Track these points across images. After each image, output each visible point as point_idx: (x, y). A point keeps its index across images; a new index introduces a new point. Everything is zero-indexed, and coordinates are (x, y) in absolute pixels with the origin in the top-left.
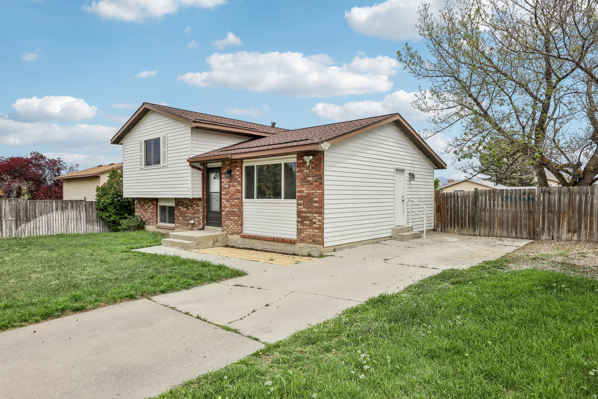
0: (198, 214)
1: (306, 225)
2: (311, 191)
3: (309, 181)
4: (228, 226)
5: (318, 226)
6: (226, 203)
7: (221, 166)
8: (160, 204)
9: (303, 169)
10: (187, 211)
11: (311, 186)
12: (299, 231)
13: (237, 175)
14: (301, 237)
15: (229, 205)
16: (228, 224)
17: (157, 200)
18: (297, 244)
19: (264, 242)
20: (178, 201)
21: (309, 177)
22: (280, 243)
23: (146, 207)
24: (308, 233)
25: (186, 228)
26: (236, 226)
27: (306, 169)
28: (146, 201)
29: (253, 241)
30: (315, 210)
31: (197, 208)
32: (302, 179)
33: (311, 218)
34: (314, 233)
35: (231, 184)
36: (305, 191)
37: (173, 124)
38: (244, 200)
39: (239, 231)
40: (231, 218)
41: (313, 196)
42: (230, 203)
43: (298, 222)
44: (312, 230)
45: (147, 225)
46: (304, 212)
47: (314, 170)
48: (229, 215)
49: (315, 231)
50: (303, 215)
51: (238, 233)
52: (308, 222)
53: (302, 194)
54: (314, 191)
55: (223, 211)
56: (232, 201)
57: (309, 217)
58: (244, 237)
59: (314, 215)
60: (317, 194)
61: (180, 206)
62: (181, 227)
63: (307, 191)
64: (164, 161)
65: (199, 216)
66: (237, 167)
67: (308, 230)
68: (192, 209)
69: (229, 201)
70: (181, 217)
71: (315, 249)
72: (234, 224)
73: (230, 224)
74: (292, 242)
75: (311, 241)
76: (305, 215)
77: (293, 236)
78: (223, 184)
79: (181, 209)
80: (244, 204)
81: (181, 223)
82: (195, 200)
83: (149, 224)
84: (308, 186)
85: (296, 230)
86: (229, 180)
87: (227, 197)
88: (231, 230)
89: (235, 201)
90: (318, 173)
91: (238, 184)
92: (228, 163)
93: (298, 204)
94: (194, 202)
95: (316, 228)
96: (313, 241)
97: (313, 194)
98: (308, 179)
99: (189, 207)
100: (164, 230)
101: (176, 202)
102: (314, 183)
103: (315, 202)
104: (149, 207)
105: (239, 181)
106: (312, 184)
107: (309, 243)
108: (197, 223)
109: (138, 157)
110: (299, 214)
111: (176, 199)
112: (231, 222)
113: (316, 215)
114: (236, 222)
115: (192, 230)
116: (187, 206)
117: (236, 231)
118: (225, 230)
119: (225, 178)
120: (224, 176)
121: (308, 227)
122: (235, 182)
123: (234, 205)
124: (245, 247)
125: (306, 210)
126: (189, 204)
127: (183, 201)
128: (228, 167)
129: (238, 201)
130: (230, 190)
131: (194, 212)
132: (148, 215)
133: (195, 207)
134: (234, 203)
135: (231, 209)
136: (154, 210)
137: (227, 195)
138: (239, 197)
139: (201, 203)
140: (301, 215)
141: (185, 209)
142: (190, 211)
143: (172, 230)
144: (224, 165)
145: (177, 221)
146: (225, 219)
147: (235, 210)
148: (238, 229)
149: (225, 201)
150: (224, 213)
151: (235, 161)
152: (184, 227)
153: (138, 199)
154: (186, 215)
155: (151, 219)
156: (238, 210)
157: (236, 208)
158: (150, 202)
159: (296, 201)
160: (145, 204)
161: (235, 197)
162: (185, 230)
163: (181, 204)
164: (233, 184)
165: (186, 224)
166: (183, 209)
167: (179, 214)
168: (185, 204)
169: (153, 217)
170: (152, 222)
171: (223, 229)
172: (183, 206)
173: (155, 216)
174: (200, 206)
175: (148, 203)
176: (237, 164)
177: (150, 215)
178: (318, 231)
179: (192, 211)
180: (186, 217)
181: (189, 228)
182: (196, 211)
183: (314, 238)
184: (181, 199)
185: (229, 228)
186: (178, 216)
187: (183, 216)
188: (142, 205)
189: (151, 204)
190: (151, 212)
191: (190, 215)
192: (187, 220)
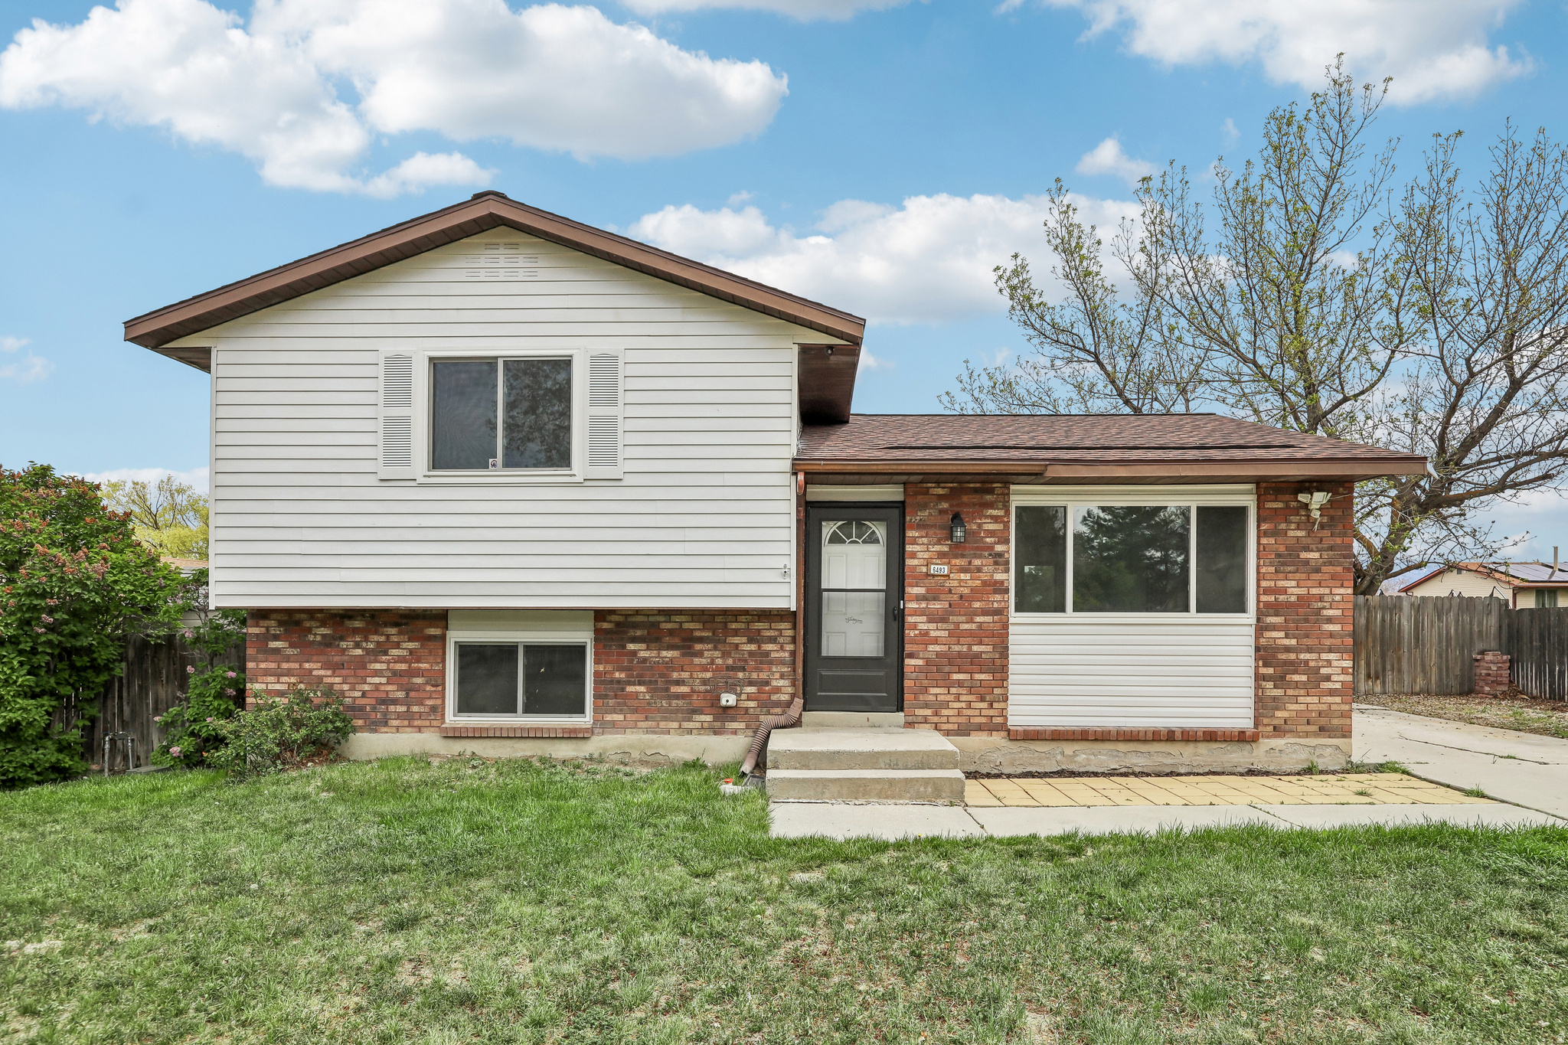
0: (759, 670)
1: (1297, 685)
2: (1314, 591)
3: (1307, 562)
4: (938, 707)
5: (1338, 686)
6: (932, 626)
7: (900, 498)
8: (462, 635)
9: (1283, 526)
10: (687, 660)
11: (1318, 576)
12: (1262, 705)
13: (992, 533)
14: (1275, 722)
15: (945, 634)
16: (941, 698)
18: (1261, 740)
19: (1123, 747)
20: (618, 624)
21: (1307, 549)
22: (1191, 745)
23: (359, 652)
24: (1303, 707)
25: (675, 725)
26: (984, 705)
27: (1298, 529)
28: (358, 624)
29: (1069, 748)
30: (1328, 642)
31: (753, 647)
32: (1279, 556)
33: (1312, 664)
34: (1324, 707)
35: (957, 562)
36: (1290, 591)
38: (1014, 617)
39: (999, 720)
40: (955, 676)
41: (1320, 604)
42: (952, 627)
43: (1259, 678)
44: (1316, 699)
45: (356, 729)
46: (1288, 649)
47: (1326, 533)
48: (947, 669)
49: (1330, 699)
50: (1282, 656)
51: (990, 728)
52: (1304, 678)
53: (1281, 598)
54: (1322, 591)
55: (911, 656)
56: (962, 619)
57: (1306, 662)
59: (1324, 656)
60: (1338, 598)
61: (634, 640)
62: (642, 724)
63: (1303, 591)
65: (763, 676)
66: (991, 505)
67: (1301, 699)
68: (717, 654)
69: (944, 620)
70: (640, 684)
71: (1329, 750)
72: (971, 698)
73: (950, 698)
74: (1241, 738)
75: (1314, 728)
76: (1292, 656)
77: (1241, 718)
78: (909, 562)
79: (642, 654)
80: (1011, 629)
81: (636, 711)
82: (743, 618)
83: (374, 726)
84: (1303, 576)
85: (1251, 703)
86: (946, 549)
87: (937, 605)
88: (953, 720)
89: (978, 619)
90: (1339, 541)
91: (996, 563)
92: (940, 491)
93: (1261, 628)
94: (734, 626)
95: (1332, 693)
96: (1322, 729)
97: (1321, 598)
98: (1304, 555)
99: (698, 647)
100: (508, 742)
101: (605, 625)
102: (1326, 569)
103: (1330, 620)
104: (382, 650)
105: (1000, 555)
106: (1318, 571)
107: (1307, 735)
108: (752, 704)
109: (370, 425)
110: (1264, 654)
111: (600, 613)
112: (953, 690)
113: (1332, 656)
114: (982, 690)
116: (686, 643)
117: (983, 720)
118: (920, 719)
119: (925, 540)
120: (917, 535)
121: (1302, 692)
122: (980, 557)
123: (970, 633)
124: (1033, 769)
125: (1293, 642)
126: (697, 634)
127: (659, 622)
128: (945, 505)
129: (988, 619)
130: (956, 583)
131: (730, 661)
132: (366, 687)
133: (737, 645)
134: (974, 626)
135: (956, 648)
136: (418, 662)
137: (935, 599)
138: (996, 605)
139: (780, 630)
140: (1275, 657)
141: (668, 654)
142: (704, 661)
143: (574, 741)
144: (919, 497)
145: (611, 702)
146: (925, 683)
147: (975, 648)
148: (991, 712)
149: (924, 619)
150: (920, 662)
151: (978, 485)
152: (662, 724)
153: (274, 616)
154: (675, 675)
155: (395, 702)
156: (989, 648)
157: (980, 643)
158: (393, 631)
159: (1250, 617)
160: (342, 639)
161: (977, 605)
162: (667, 737)
163: (639, 633)
164: (970, 562)
165: (677, 711)
166: (654, 653)
167: (623, 675)
168: (671, 632)
169: (408, 691)
170: (409, 716)
171: (910, 719)
172: (658, 640)
173: (428, 688)
174: (773, 640)
175: (376, 633)
176: (988, 497)
177: (388, 683)
178: (1338, 699)
179: (719, 661)
180: (679, 682)
181: (698, 725)
182: (746, 661)
183: (1323, 721)
184: (638, 612)
185: (945, 712)
186: (619, 681)
187: (656, 681)
188: (320, 643)
189: (395, 639)
190: (395, 673)
191: (709, 675)
192: (683, 696)
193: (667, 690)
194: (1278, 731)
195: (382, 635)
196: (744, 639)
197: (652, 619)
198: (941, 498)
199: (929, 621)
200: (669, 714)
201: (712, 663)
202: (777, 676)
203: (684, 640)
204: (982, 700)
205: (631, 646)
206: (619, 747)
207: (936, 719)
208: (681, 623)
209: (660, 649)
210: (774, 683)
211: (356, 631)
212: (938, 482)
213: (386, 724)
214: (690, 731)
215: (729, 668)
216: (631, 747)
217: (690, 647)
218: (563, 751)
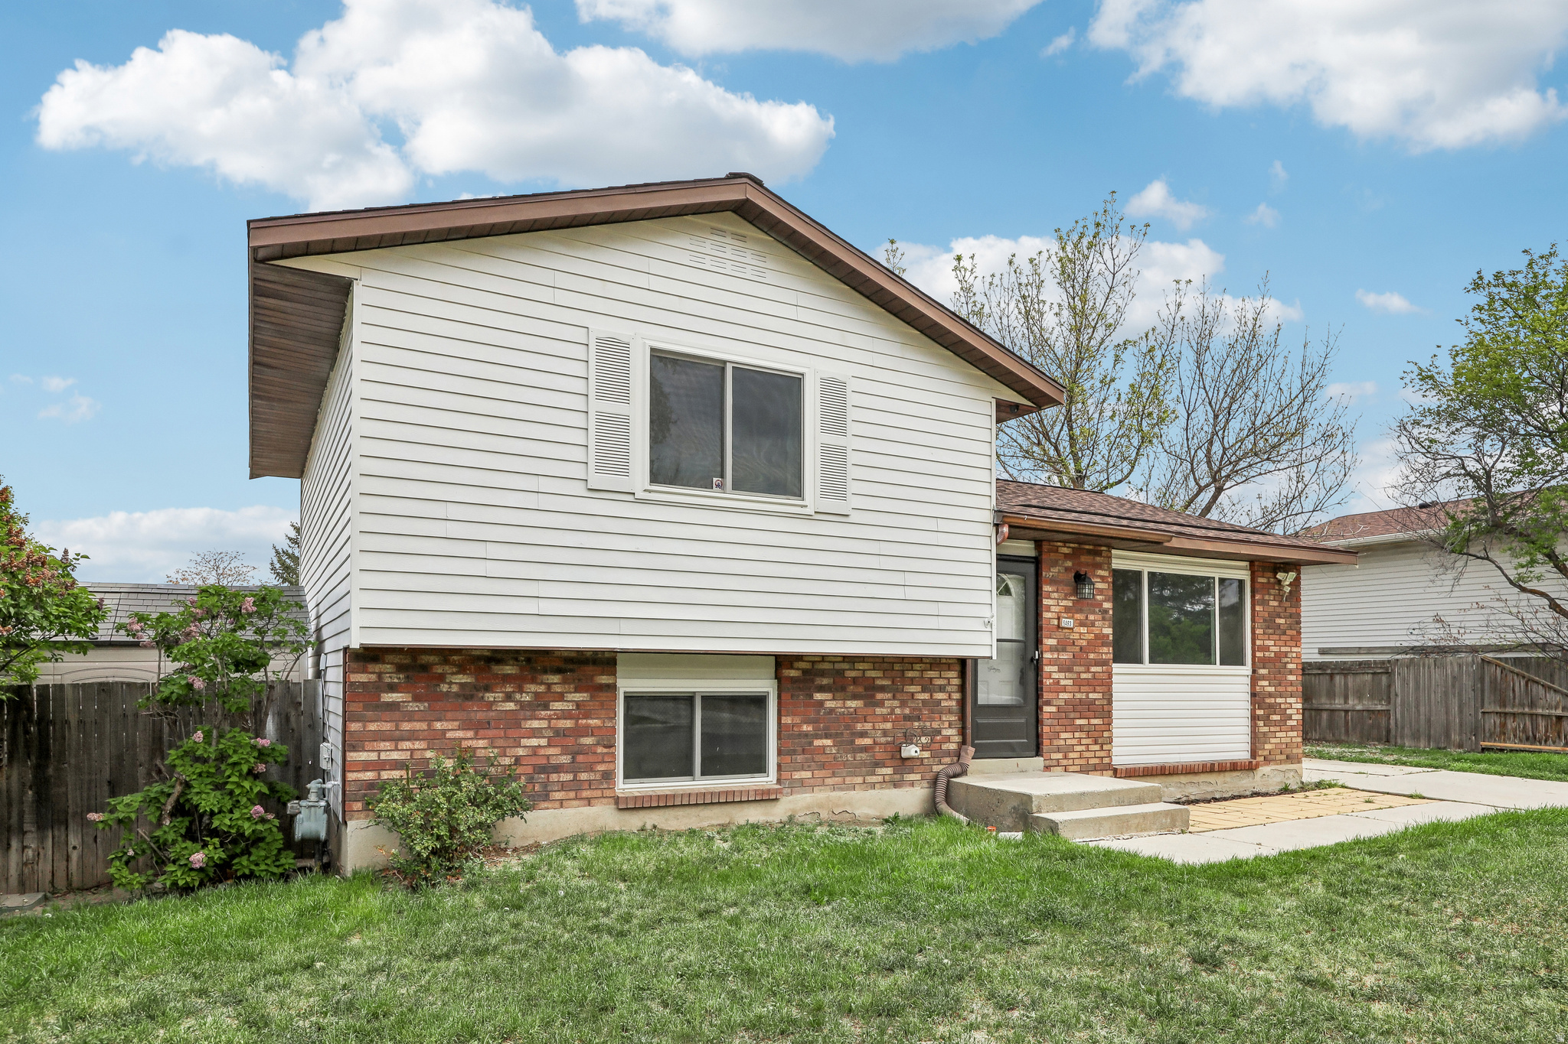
0: (931, 719)
1: (1275, 723)
2: (1283, 649)
3: (1279, 626)
4: (1066, 750)
5: (1295, 723)
6: (1062, 675)
7: (1035, 554)
8: (628, 684)
9: (1267, 597)
10: (869, 710)
11: (1284, 638)
12: (1256, 739)
13: (1100, 592)
14: (1262, 753)
15: (1070, 682)
16: (1069, 742)
17: (606, 661)
18: (1256, 768)
19: (1184, 779)
20: (805, 672)
21: (1279, 616)
22: (1222, 775)
23: (511, 706)
24: (1278, 740)
25: (860, 780)
26: (1097, 747)
27: (1274, 600)
28: (509, 670)
30: (1290, 689)
31: (926, 696)
32: (1262, 620)
33: (1283, 706)
34: (1289, 740)
35: (1078, 616)
36: (1271, 648)
39: (1106, 760)
40: (1078, 722)
41: (1286, 660)
42: (1075, 676)
43: (1254, 718)
44: (1285, 734)
46: (1270, 695)
47: (1289, 604)
48: (1072, 715)
49: (1291, 734)
50: (1268, 701)
51: (1102, 767)
52: (1278, 717)
53: (1267, 654)
54: (1287, 649)
55: (1048, 703)
56: (1082, 669)
57: (1280, 704)
58: (1131, 773)
59: (1289, 700)
60: (1294, 655)
61: (822, 689)
62: (829, 781)
63: (1277, 649)
65: (935, 725)
66: (1100, 566)
67: (1277, 734)
68: (896, 703)
69: (1070, 670)
70: (827, 737)
71: (1292, 773)
72: (1089, 741)
73: (1075, 742)
75: (1284, 757)
76: (1273, 700)
77: (1242, 753)
78: (1046, 615)
79: (829, 704)
80: (1115, 679)
81: (823, 766)
82: (917, 667)
83: (534, 799)
84: (1277, 637)
85: (1249, 738)
86: (1070, 604)
87: (1064, 656)
88: (1077, 762)
89: (1093, 669)
90: (1293, 610)
91: (1104, 619)
92: (1066, 550)
93: (1255, 679)
94: (910, 674)
95: (1292, 728)
96: (1288, 757)
97: (1286, 654)
98: (1277, 621)
99: (879, 696)
100: (693, 811)
101: (789, 673)
102: (1288, 632)
103: (1290, 672)
104: (542, 702)
105: (1104, 611)
106: (1284, 633)
107: (1281, 762)
108: (926, 754)
110: (1256, 699)
111: (782, 662)
112: (1077, 735)
113: (1292, 700)
114: (1096, 734)
115: (896, 785)
116: (869, 692)
117: (1097, 761)
118: (1055, 763)
119: (1055, 595)
120: (1050, 589)
121: (1278, 729)
122: (1094, 613)
123: (1088, 683)
125: (1273, 689)
126: (879, 682)
127: (844, 670)
128: (1069, 564)
129: (1099, 669)
130: (1077, 636)
131: (907, 711)
132: (521, 752)
133: (913, 694)
134: (1089, 676)
135: (1078, 696)
136: (586, 717)
137: (1064, 650)
138: (1104, 657)
139: (948, 679)
140: (1261, 701)
141: (852, 704)
142: (884, 711)
143: (763, 804)
144: (1052, 554)
145: (800, 758)
146: (1058, 728)
147: (1091, 696)
148: (1102, 754)
149: (1055, 668)
150: (1054, 709)
151: (1091, 547)
152: (848, 780)
153: (389, 657)
154: (859, 726)
155: (558, 769)
156: (1099, 696)
157: (1095, 692)
158: (555, 678)
159: (1246, 670)
160: (487, 689)
161: (1092, 656)
162: (852, 793)
163: (825, 681)
164: (1087, 617)
165: (863, 764)
166: (839, 704)
167: (810, 728)
168: (855, 680)
169: (574, 755)
170: (576, 786)
171: (1048, 763)
172: (843, 689)
173: (600, 750)
174: (942, 689)
175: (533, 681)
176: (1098, 559)
177: (549, 745)
178: (1295, 734)
179: (898, 711)
180: (863, 734)
181: (880, 779)
182: (920, 710)
183: (1288, 751)
184: (823, 658)
185: (1071, 755)
186: (806, 735)
187: (842, 734)
188: (457, 695)
189: (558, 689)
190: (559, 733)
191: (889, 726)
192: (865, 749)
193: (852, 742)
194: (1267, 760)
195: (542, 683)
196: (919, 688)
197: (837, 666)
198: (1066, 556)
199: (1060, 671)
200: (855, 769)
201: (892, 712)
202: (946, 725)
203: (866, 689)
204: (1096, 743)
205: (818, 696)
206: (808, 808)
207: (1065, 762)
208: (864, 670)
209: (844, 700)
210: (944, 732)
211: (507, 679)
212: (1065, 542)
213: (546, 797)
214: (873, 786)
215: (906, 718)
216: (820, 806)
217: (873, 696)
218: (754, 814)
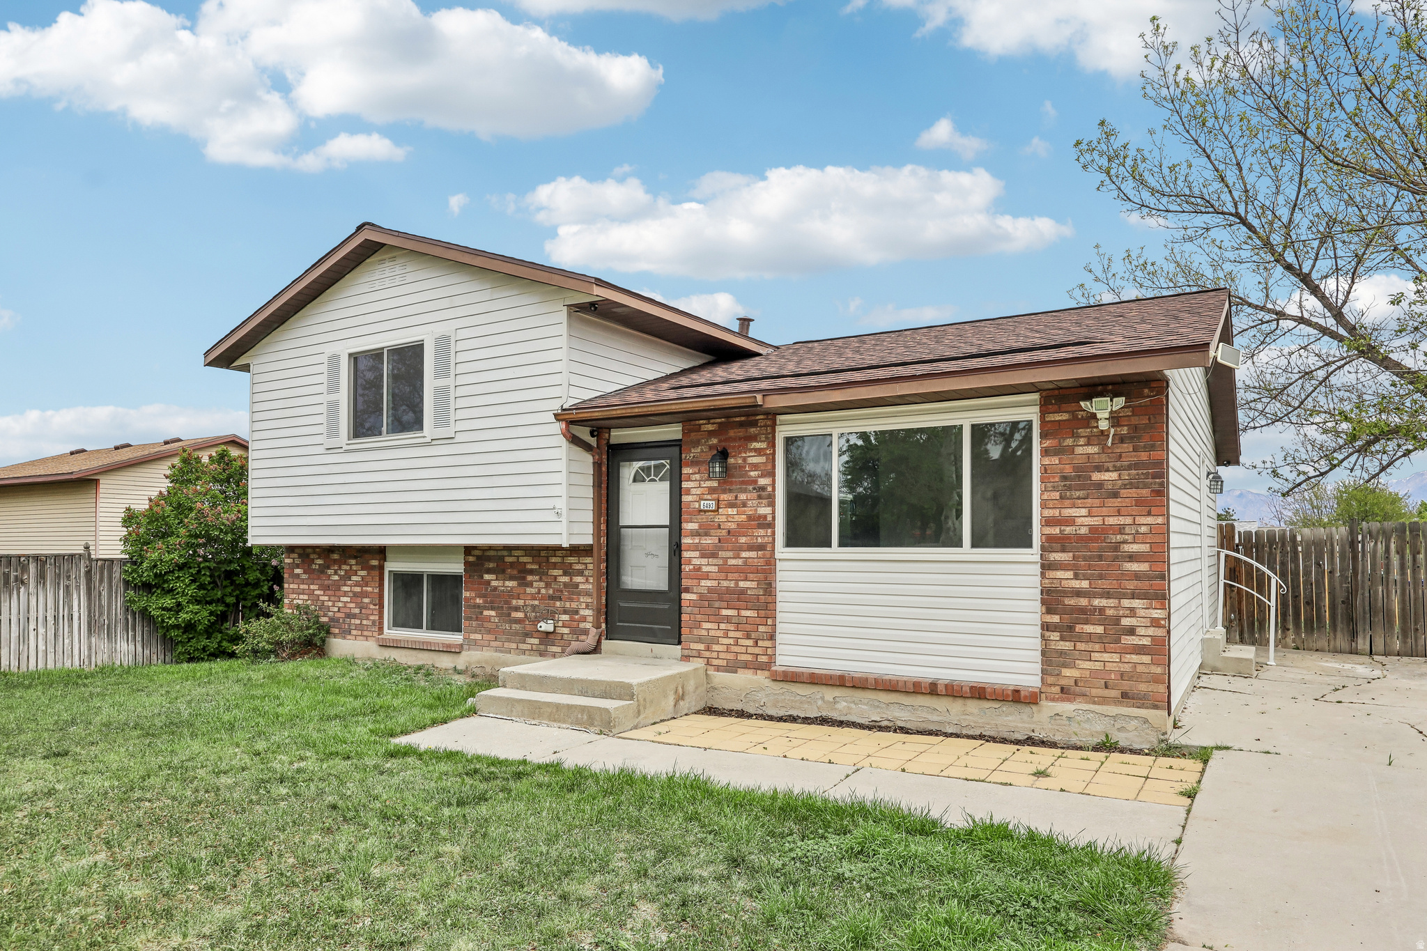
0: (571, 600)
1: (1090, 638)
2: (1111, 521)
3: (1100, 485)
4: (710, 642)
5: (1146, 641)
6: (704, 561)
7: (679, 436)
8: (392, 566)
9: (1069, 442)
10: (521, 590)
11: (1116, 502)
12: (1051, 660)
13: (755, 467)
14: (1063, 682)
15: (715, 569)
16: (712, 633)
17: (381, 552)
18: (1044, 703)
19: (884, 697)
20: (478, 557)
21: (1099, 469)
22: (960, 702)
23: (336, 578)
24: (1098, 666)
25: (514, 646)
26: (750, 642)
27: (1088, 444)
28: (336, 556)
29: (829, 694)
30: (1131, 585)
31: (566, 579)
32: (1064, 478)
33: (1110, 612)
34: (1127, 668)
35: (724, 497)
36: (1079, 521)
37: (486, 295)
38: (781, 551)
39: (764, 659)
40: (725, 612)
41: (1119, 538)
42: (721, 562)
43: (1046, 627)
44: (1116, 657)
45: (335, 636)
46: (1078, 593)
47: (1127, 447)
48: (717, 604)
49: (1135, 658)
50: (1068, 601)
51: (756, 666)
52: (1099, 630)
53: (1068, 530)
54: (1126, 520)
55: (687, 590)
56: (730, 554)
57: (1102, 610)
58: (791, 678)
59: (1126, 603)
60: (1143, 529)
61: (489, 571)
62: (493, 644)
63: (1096, 521)
64: (442, 420)
65: (574, 605)
66: (754, 438)
67: (1095, 656)
68: (542, 584)
69: (714, 556)
70: (492, 609)
71: (1134, 723)
72: (739, 634)
73: (720, 633)
74: (1016, 697)
75: (1115, 693)
76: (1083, 602)
77: (1028, 675)
78: (685, 498)
79: (494, 583)
80: (779, 565)
81: (489, 632)
82: (561, 553)
83: (345, 633)
84: (1097, 502)
85: (1037, 656)
86: (715, 484)
87: (708, 541)
88: (722, 655)
89: (744, 554)
90: (1144, 456)
91: (760, 497)
92: (710, 427)
93: (1046, 567)
94: (553, 560)
95: (1140, 650)
96: (1125, 695)
97: (1121, 529)
98: (1096, 476)
99: (530, 578)
100: (414, 652)
101: (471, 559)
102: (1124, 492)
103: (1132, 558)
104: (347, 577)
105: (763, 488)
106: (1115, 495)
107: (1104, 701)
108: (566, 631)
109: (323, 409)
110: (1051, 599)
111: (468, 550)
112: (723, 626)
113: (1136, 603)
114: (748, 627)
115: (542, 654)
116: (521, 574)
117: (749, 658)
118: (695, 653)
119: (697, 477)
120: (691, 471)
121: (1097, 647)
122: (745, 491)
123: (737, 569)
124: (795, 713)
125: (1085, 584)
126: (529, 566)
127: (504, 556)
128: (714, 441)
129: (753, 554)
130: (723, 519)
131: (551, 592)
132: (340, 604)
133: (555, 577)
134: (740, 562)
135: (725, 584)
136: (367, 586)
137: (706, 534)
138: (760, 540)
139: (586, 564)
140: (1059, 602)
141: (510, 584)
142: (533, 591)
143: (451, 654)
144: (693, 434)
145: (474, 623)
146: (699, 617)
147: (742, 584)
148: (757, 650)
149: (697, 554)
150: (694, 597)
151: (743, 418)
152: (506, 644)
153: (297, 550)
154: (514, 602)
155: (354, 616)
156: (754, 585)
157: (746, 579)
158: (353, 562)
159: (1032, 555)
160: (329, 568)
161: (743, 540)
162: (509, 655)
163: (491, 565)
164: (736, 497)
165: (516, 634)
166: (501, 583)
167: (481, 602)
168: (512, 565)
169: (361, 608)
170: (360, 627)
171: (686, 652)
172: (503, 571)
173: (372, 607)
174: (580, 573)
175: (345, 563)
176: (753, 430)
177: (351, 602)
178: (1146, 659)
179: (543, 591)
180: (517, 609)
181: (529, 647)
182: (562, 591)
183: (1126, 685)
184: (490, 548)
185: (715, 647)
186: (479, 606)
187: (502, 607)
188: (318, 570)
189: (354, 568)
190: (355, 595)
191: (536, 602)
192: (518, 621)
193: (509, 615)
194: (1066, 693)
195: (348, 565)
196: (560, 572)
197: (500, 553)
198: (711, 434)
199: (702, 556)
200: (511, 636)
201: (539, 592)
202: (584, 606)
203: (520, 572)
204: (748, 637)
205: (487, 577)
206: (478, 662)
207: (707, 654)
208: (518, 557)
209: (504, 580)
210: (582, 612)
211: (335, 561)
212: (708, 419)
213: (350, 634)
214: (524, 652)
215: (552, 598)
216: (486, 662)
217: (524, 578)
218: (445, 662)
